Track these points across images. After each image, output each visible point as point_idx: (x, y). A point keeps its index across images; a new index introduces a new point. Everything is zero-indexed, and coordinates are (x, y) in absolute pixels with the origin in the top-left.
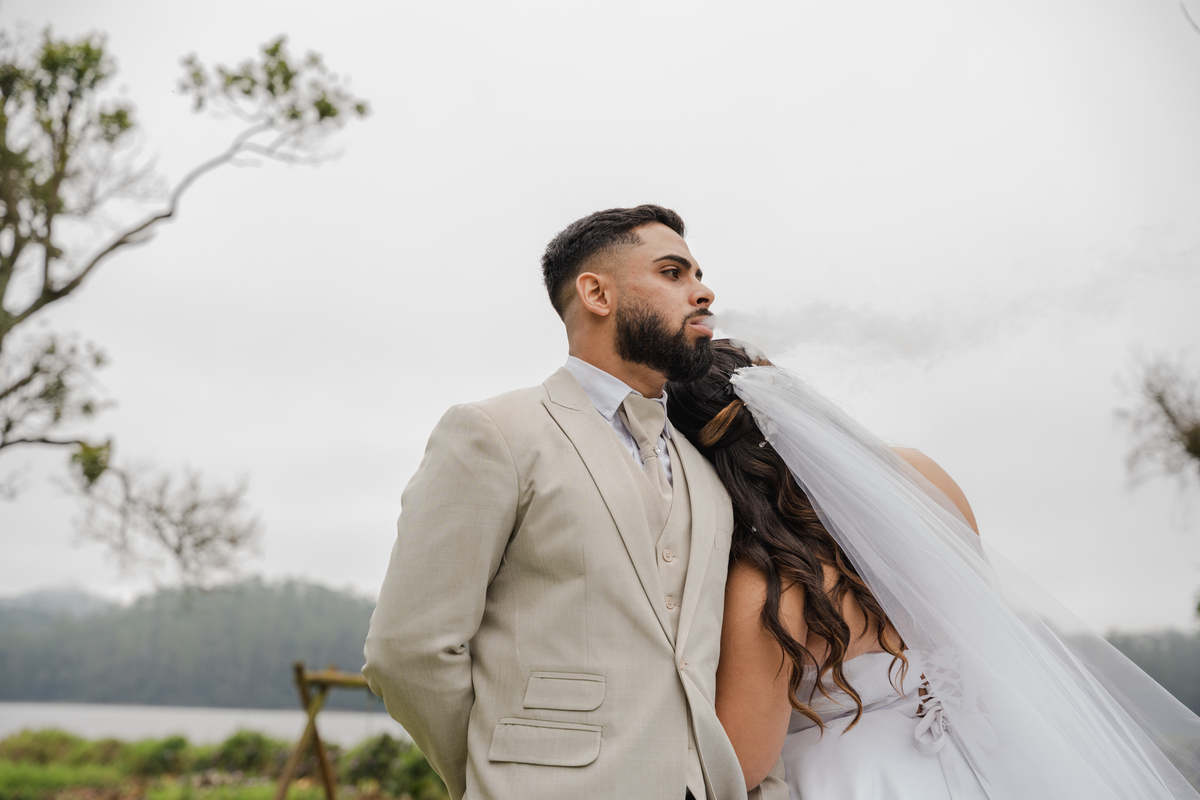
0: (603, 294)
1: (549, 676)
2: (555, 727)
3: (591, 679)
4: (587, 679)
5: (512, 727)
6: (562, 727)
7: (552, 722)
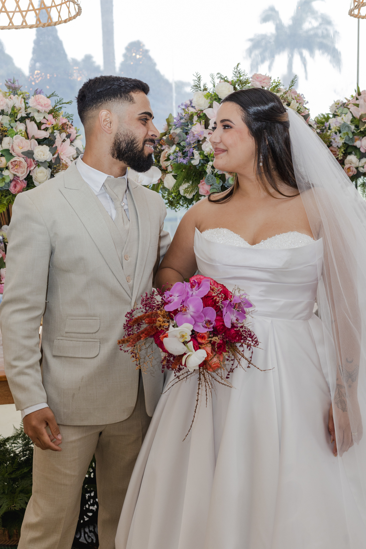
1: (75, 318)
2: (79, 340)
3: (93, 319)
4: (92, 319)
5: (61, 341)
6: (82, 340)
7: (78, 339)
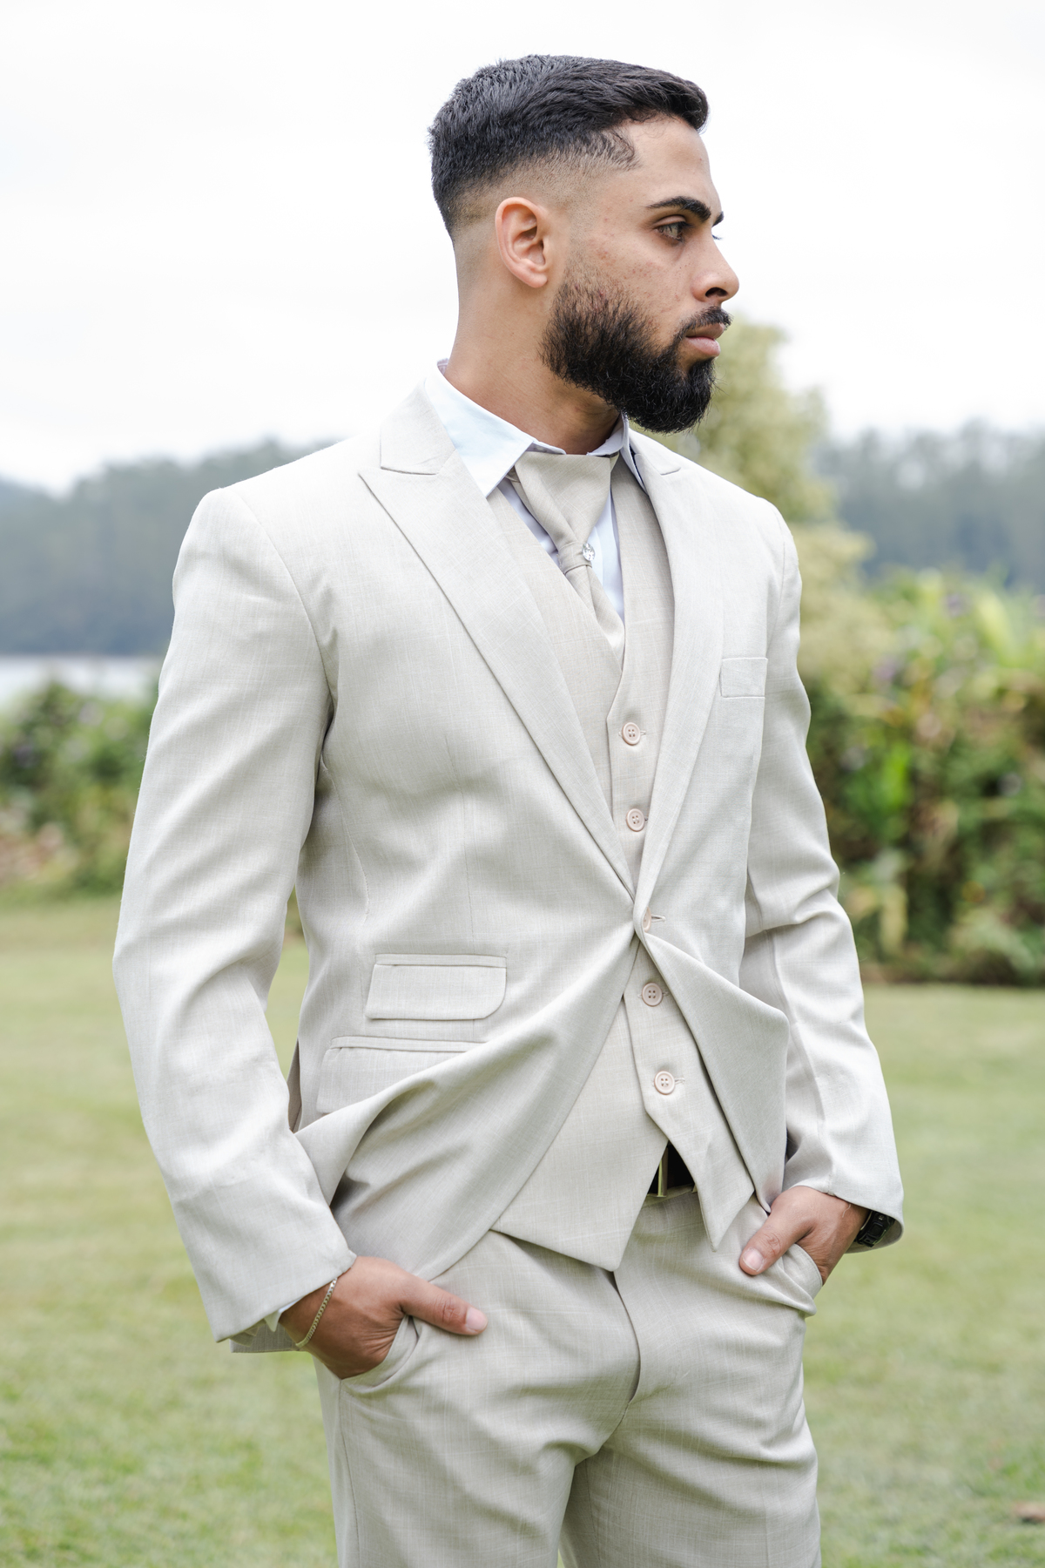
0: (541, 244)
1: (407, 962)
2: (420, 1048)
3: (480, 963)
4: (474, 963)
5: (349, 1053)
6: (432, 1049)
7: (415, 1042)
